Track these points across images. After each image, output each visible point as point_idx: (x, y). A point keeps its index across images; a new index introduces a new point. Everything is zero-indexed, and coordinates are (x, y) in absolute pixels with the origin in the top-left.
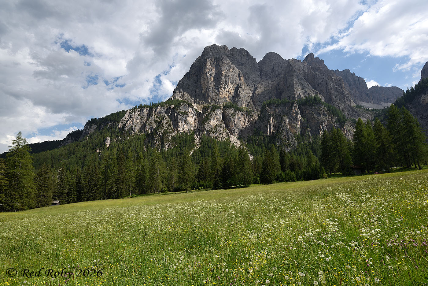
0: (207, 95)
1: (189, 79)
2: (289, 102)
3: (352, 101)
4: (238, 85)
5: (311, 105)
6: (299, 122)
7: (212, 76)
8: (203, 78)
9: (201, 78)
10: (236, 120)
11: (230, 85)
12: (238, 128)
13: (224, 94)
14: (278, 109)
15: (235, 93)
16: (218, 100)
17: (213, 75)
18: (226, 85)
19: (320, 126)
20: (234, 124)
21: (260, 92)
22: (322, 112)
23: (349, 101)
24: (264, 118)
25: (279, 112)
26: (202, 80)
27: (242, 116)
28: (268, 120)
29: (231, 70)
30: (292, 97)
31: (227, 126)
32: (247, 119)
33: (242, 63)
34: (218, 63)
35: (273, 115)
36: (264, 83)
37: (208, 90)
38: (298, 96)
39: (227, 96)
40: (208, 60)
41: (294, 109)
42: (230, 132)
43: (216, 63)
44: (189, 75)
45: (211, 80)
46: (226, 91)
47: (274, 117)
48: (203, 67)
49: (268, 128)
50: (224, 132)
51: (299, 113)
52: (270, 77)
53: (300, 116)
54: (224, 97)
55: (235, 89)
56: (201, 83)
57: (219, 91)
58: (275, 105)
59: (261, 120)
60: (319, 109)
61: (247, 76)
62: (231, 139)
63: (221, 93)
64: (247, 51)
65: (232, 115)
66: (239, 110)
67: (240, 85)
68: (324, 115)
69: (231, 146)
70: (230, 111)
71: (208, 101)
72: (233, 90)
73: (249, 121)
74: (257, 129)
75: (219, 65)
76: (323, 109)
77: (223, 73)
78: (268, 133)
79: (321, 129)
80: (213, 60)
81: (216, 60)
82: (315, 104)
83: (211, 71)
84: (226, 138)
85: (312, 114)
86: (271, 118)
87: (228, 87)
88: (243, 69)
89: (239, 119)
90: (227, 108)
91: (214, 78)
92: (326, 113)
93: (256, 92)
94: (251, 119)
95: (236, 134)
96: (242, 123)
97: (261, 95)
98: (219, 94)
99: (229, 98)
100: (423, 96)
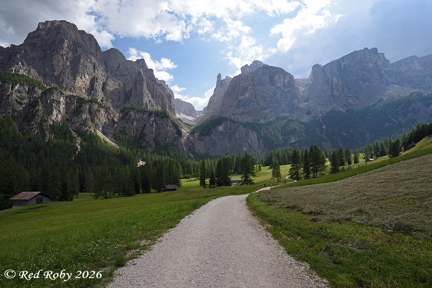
0: (61, 79)
1: (34, 51)
2: (147, 111)
4: (94, 78)
7: (68, 60)
8: (56, 58)
9: (54, 57)
10: (100, 115)
11: (87, 76)
13: (80, 83)
15: (91, 85)
16: (74, 88)
17: (70, 59)
18: (84, 75)
26: (55, 60)
27: (104, 113)
29: (89, 60)
30: (141, 103)
31: (92, 120)
32: (106, 116)
33: (91, 52)
34: (75, 48)
37: (63, 74)
38: (145, 103)
39: (83, 86)
40: (65, 41)
41: (152, 118)
43: (74, 47)
44: (34, 46)
45: (67, 64)
46: (83, 81)
48: (58, 46)
52: (115, 74)
54: (80, 87)
55: (90, 81)
56: (53, 63)
57: (75, 79)
63: (77, 81)
65: (98, 110)
66: (102, 107)
67: (97, 79)
68: (170, 126)
70: (95, 107)
71: (63, 86)
73: (107, 118)
74: (122, 128)
75: (76, 50)
77: (82, 62)
80: (71, 43)
81: (73, 44)
83: (68, 54)
85: (162, 124)
87: (85, 77)
89: (102, 115)
90: (93, 104)
91: (70, 62)
94: (109, 116)
95: (100, 129)
96: (103, 119)
98: (75, 82)
99: (85, 89)
100: (220, 127)
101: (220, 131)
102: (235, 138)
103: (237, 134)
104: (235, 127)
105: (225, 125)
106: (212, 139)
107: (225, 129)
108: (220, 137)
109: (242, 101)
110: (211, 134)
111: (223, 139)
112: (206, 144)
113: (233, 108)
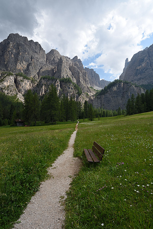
0: (8, 65)
2: (55, 79)
3: (89, 84)
4: (30, 63)
5: (66, 83)
6: (59, 91)
7: (12, 54)
9: (5, 53)
10: (23, 84)
11: (24, 63)
12: (24, 89)
14: (49, 82)
15: (27, 68)
19: (68, 94)
20: (21, 86)
21: (43, 71)
22: (71, 87)
23: (88, 84)
24: (39, 85)
25: (49, 83)
26: (5, 55)
27: (28, 82)
28: (42, 87)
29: (26, 53)
30: (60, 77)
31: (17, 87)
32: (31, 85)
34: (18, 47)
35: (45, 85)
36: (47, 66)
37: (9, 62)
39: (22, 69)
40: (11, 43)
41: (57, 83)
42: (19, 91)
45: (12, 56)
46: (21, 66)
47: (45, 86)
48: (7, 47)
49: (41, 91)
50: (14, 90)
51: (59, 86)
52: (51, 63)
53: (60, 87)
54: (20, 69)
55: (27, 66)
56: (5, 57)
57: (16, 65)
58: (47, 79)
59: (38, 86)
60: (70, 85)
61: (37, 59)
62: (18, 96)
63: (17, 66)
64: (40, 44)
65: (21, 81)
66: (26, 79)
68: (72, 89)
69: (16, 99)
70: (20, 78)
71: (8, 69)
72: (26, 66)
73: (32, 86)
74: (34, 91)
76: (72, 86)
77: (21, 54)
78: (41, 94)
79: (69, 96)
81: (16, 45)
82: (68, 82)
83: (13, 51)
84: (15, 94)
85: (66, 87)
86: (43, 86)
87: (23, 63)
88: (36, 55)
89: (26, 84)
90: (18, 76)
91: (14, 55)
92: (73, 88)
93: (41, 70)
94: (34, 85)
95: (23, 93)
96: (28, 86)
97: (43, 72)
98: (16, 66)
99: (23, 70)
100: (114, 87)
101: (114, 91)
102: (128, 96)
103: (129, 92)
104: (128, 87)
105: (118, 86)
106: (107, 97)
107: (118, 89)
108: (114, 95)
109: (139, 70)
110: (106, 93)
111: (117, 97)
112: (102, 101)
113: (132, 77)
